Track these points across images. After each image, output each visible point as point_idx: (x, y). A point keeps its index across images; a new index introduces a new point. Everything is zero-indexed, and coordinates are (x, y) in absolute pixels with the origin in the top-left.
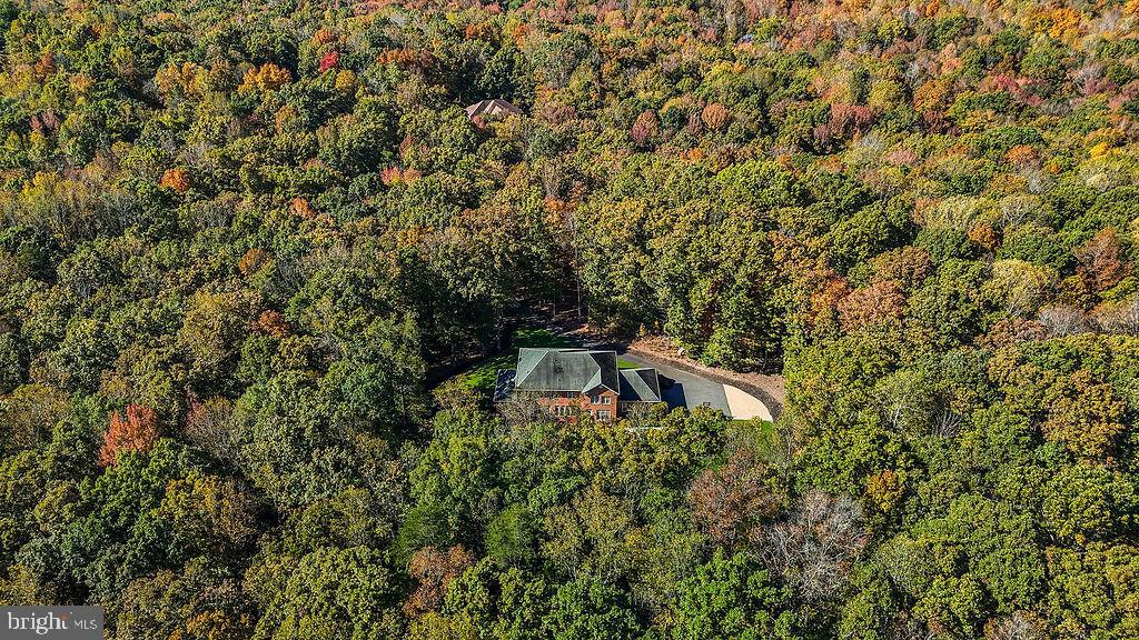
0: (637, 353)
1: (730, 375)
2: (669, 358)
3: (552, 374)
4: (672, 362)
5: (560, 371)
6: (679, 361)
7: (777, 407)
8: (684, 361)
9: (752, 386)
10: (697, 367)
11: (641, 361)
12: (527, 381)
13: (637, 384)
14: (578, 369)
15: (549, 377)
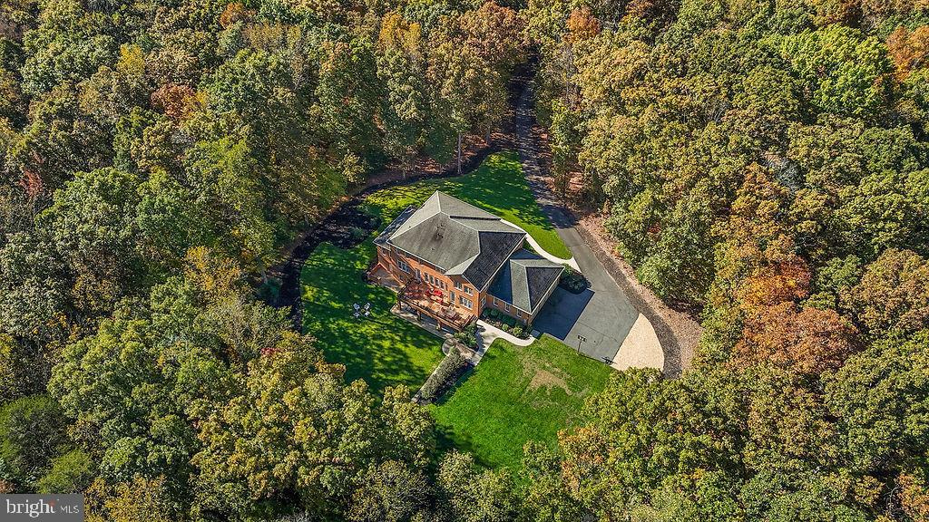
0: (584, 234)
1: (656, 304)
2: (608, 254)
3: (430, 239)
4: (609, 260)
5: (439, 239)
6: (617, 261)
7: (674, 373)
8: (621, 265)
9: (669, 331)
10: (629, 279)
11: (577, 245)
12: (402, 237)
13: (519, 283)
14: (457, 245)
15: (424, 241)
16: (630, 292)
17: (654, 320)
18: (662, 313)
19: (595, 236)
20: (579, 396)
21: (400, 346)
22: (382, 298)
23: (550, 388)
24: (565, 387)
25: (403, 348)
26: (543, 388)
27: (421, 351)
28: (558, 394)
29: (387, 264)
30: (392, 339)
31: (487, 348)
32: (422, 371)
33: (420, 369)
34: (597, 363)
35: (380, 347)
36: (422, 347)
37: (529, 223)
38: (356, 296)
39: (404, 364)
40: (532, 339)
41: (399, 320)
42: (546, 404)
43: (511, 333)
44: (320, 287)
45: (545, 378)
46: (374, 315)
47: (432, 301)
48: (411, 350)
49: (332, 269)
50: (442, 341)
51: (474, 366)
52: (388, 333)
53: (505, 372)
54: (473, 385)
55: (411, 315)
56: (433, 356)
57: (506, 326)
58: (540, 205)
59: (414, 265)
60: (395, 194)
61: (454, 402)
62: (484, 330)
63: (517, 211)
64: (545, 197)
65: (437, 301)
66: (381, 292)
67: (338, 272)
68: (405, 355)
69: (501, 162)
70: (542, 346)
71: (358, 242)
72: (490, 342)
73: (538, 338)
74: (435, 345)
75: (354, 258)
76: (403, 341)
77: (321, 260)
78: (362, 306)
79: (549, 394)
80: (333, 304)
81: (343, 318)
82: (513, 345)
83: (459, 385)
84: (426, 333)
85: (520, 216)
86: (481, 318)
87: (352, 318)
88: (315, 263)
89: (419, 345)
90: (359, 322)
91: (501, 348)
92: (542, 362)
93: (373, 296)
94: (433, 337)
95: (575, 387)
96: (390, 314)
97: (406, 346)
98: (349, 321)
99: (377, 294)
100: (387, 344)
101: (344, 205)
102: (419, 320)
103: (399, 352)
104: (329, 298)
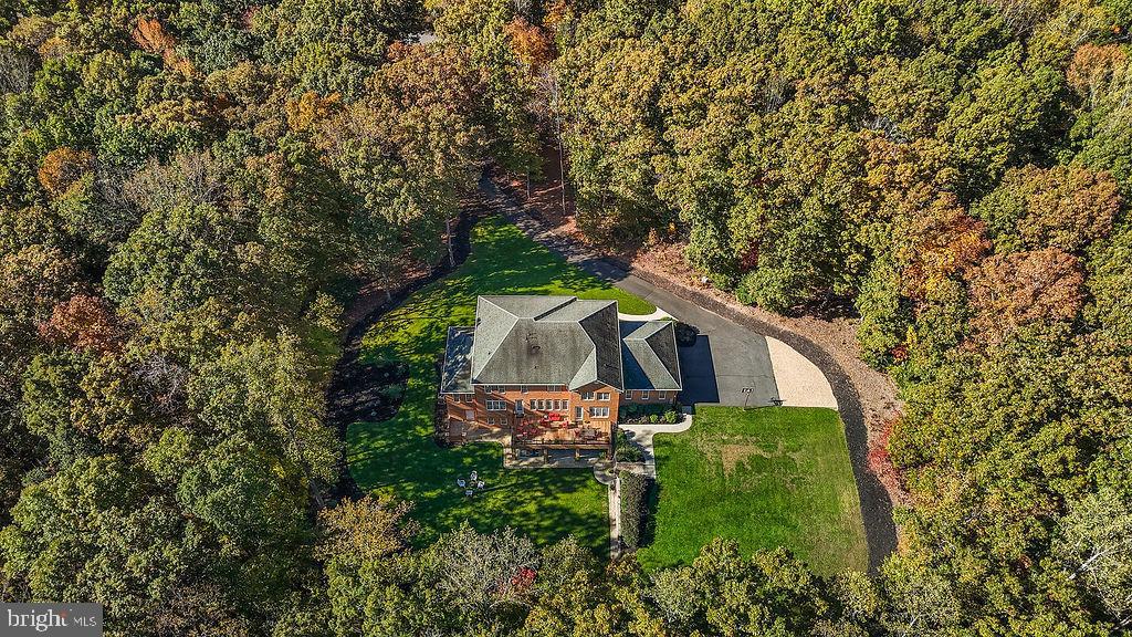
0: (645, 276)
1: (775, 320)
2: (689, 288)
3: (525, 357)
4: (694, 294)
5: (537, 353)
6: (704, 291)
7: (844, 382)
8: (711, 293)
9: (807, 342)
10: (729, 306)
11: (650, 292)
12: (487, 370)
13: (648, 361)
14: (562, 348)
15: (519, 362)
16: (739, 318)
17: (784, 337)
18: (787, 326)
19: (660, 273)
20: (779, 453)
21: (548, 502)
22: (481, 456)
23: (745, 460)
24: (760, 452)
25: (554, 502)
26: (740, 464)
27: (576, 494)
28: (759, 464)
29: (462, 413)
30: (534, 498)
31: (651, 451)
32: (595, 517)
33: (591, 516)
34: (768, 411)
35: (525, 515)
36: (575, 490)
37: (583, 290)
38: (448, 471)
39: (568, 519)
40: (689, 418)
41: (524, 472)
42: (756, 479)
43: (665, 422)
44: (394, 481)
45: (735, 454)
46: (490, 482)
47: (554, 430)
48: (564, 499)
49: (391, 453)
50: (591, 470)
51: (653, 480)
52: (522, 495)
53: (690, 469)
54: (668, 502)
55: (532, 460)
56: (594, 494)
57: (653, 418)
58: (576, 264)
59: (512, 397)
60: (395, 323)
61: (663, 532)
62: (633, 434)
63: (558, 282)
64: (574, 254)
65: (561, 427)
66: (474, 451)
67: (402, 452)
68: (562, 509)
69: (491, 233)
70: (704, 420)
71: (398, 403)
72: (650, 442)
73: (693, 413)
74: (588, 479)
75: (408, 425)
76: (548, 494)
77: (366, 448)
78: (466, 478)
79: (750, 468)
80: (428, 494)
81: (455, 506)
82: (676, 435)
83: (655, 511)
84: (568, 471)
85: (566, 285)
86: (621, 421)
87: (465, 499)
88: (361, 456)
89: (569, 489)
90: (479, 500)
91: (666, 443)
92: (717, 437)
93: (469, 460)
94: (577, 472)
95: (767, 448)
96: (507, 471)
97: (556, 498)
98: (464, 505)
99: (471, 454)
100: (532, 508)
101: (338, 366)
102: (548, 461)
103: (553, 508)
104: (417, 490)
